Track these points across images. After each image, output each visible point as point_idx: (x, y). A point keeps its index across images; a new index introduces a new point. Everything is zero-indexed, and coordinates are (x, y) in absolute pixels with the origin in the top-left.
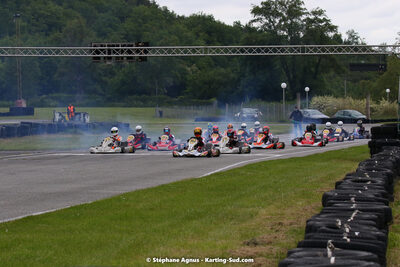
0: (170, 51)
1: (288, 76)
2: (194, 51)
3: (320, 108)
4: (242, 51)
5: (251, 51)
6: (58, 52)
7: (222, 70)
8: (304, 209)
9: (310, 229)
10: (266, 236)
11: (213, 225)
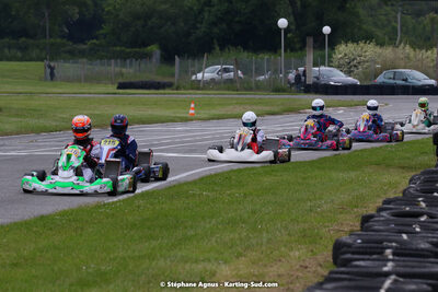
1: (292, 5)
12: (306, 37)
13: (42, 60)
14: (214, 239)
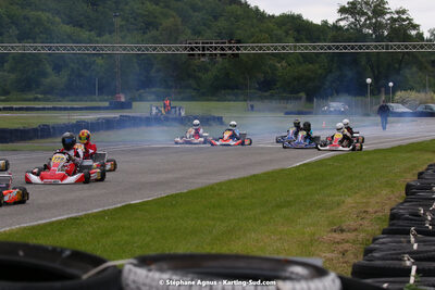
0: (261, 48)
1: (373, 72)
2: (283, 48)
3: (403, 102)
4: (329, 48)
5: (337, 48)
6: (155, 49)
7: (311, 66)
8: (388, 198)
9: (394, 217)
10: (352, 223)
11: (302, 213)
12: (381, 88)
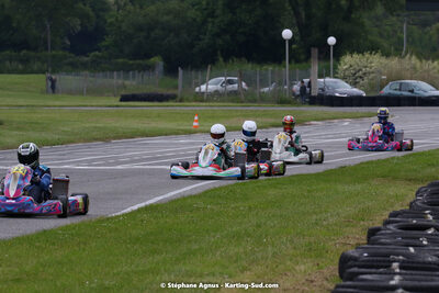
12: (310, 48)
13: (44, 73)
14: (218, 253)
